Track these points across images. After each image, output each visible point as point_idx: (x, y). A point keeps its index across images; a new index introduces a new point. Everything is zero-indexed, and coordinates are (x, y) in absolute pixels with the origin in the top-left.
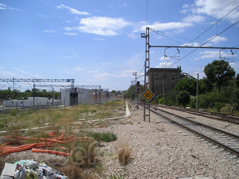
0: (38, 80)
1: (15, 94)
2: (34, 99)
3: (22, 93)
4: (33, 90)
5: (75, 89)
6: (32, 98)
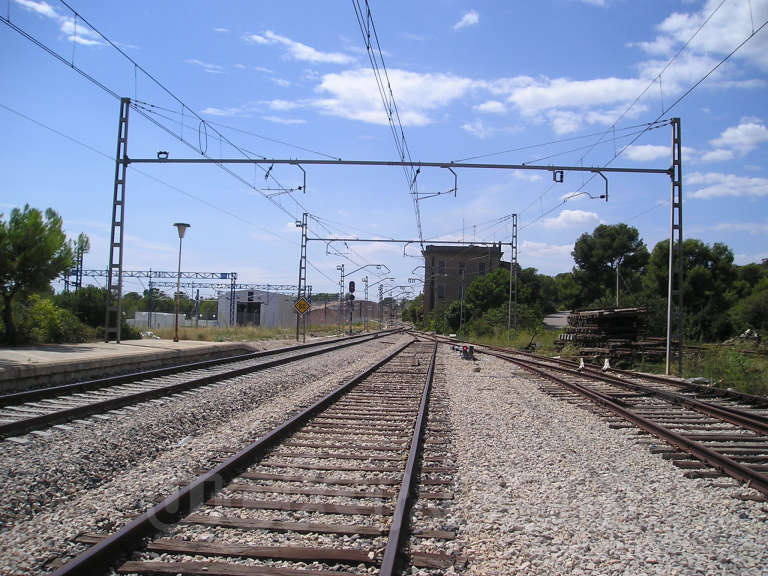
0: (159, 274)
2: (150, 316)
4: (146, 292)
5: (251, 293)
6: (144, 313)
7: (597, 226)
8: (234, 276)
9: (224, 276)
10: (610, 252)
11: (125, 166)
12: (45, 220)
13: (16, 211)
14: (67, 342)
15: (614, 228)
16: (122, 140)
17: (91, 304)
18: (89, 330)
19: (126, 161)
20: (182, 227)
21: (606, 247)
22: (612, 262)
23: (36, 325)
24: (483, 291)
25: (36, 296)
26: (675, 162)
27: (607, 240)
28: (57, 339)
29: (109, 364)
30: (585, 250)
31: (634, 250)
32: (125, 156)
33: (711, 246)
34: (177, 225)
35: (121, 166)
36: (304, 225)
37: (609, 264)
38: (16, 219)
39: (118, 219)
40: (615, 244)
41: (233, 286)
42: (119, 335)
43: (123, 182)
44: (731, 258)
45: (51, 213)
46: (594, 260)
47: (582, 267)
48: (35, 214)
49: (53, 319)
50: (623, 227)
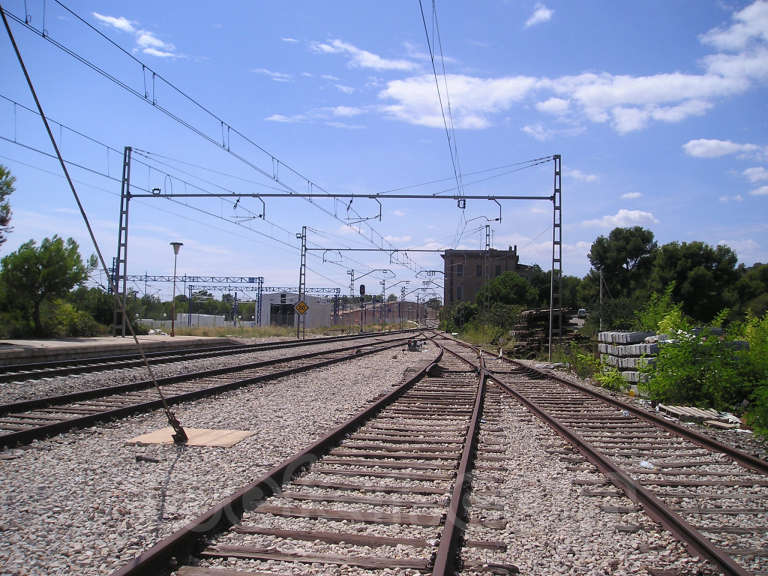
0: (193, 279)
1: (145, 307)
2: (190, 317)
3: (164, 304)
5: (283, 296)
7: (613, 229)
8: (261, 280)
9: (252, 280)
10: (624, 254)
11: (128, 200)
12: (65, 245)
13: (47, 240)
14: (84, 336)
15: (629, 231)
16: (126, 180)
17: (106, 308)
18: (102, 327)
19: (129, 196)
20: (177, 246)
21: (620, 250)
22: (627, 263)
23: (60, 323)
24: (492, 293)
25: (60, 301)
26: (556, 191)
27: (622, 243)
28: (75, 333)
29: (93, 350)
30: (601, 252)
31: (649, 252)
32: (128, 192)
33: (715, 249)
34: (174, 244)
35: (125, 200)
36: (303, 237)
37: (625, 266)
38: (46, 245)
39: (123, 242)
40: (629, 247)
41: (260, 289)
42: (124, 331)
43: (126, 212)
44: (734, 260)
45: (72, 242)
46: (609, 262)
47: (598, 269)
48: (59, 242)
49: (72, 319)
50: (638, 230)
